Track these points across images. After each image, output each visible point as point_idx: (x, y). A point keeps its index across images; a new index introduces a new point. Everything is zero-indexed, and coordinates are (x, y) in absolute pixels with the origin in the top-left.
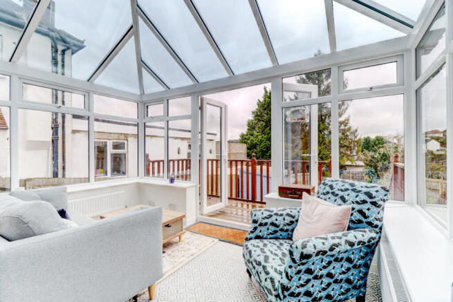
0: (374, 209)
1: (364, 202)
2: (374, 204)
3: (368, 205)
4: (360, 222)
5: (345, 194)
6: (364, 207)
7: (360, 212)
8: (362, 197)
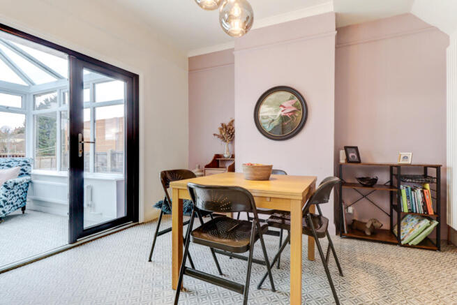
0: (28, 167)
1: (24, 165)
2: (29, 165)
3: (26, 166)
4: (22, 174)
5: (10, 164)
6: (24, 167)
7: (22, 170)
8: (22, 163)
